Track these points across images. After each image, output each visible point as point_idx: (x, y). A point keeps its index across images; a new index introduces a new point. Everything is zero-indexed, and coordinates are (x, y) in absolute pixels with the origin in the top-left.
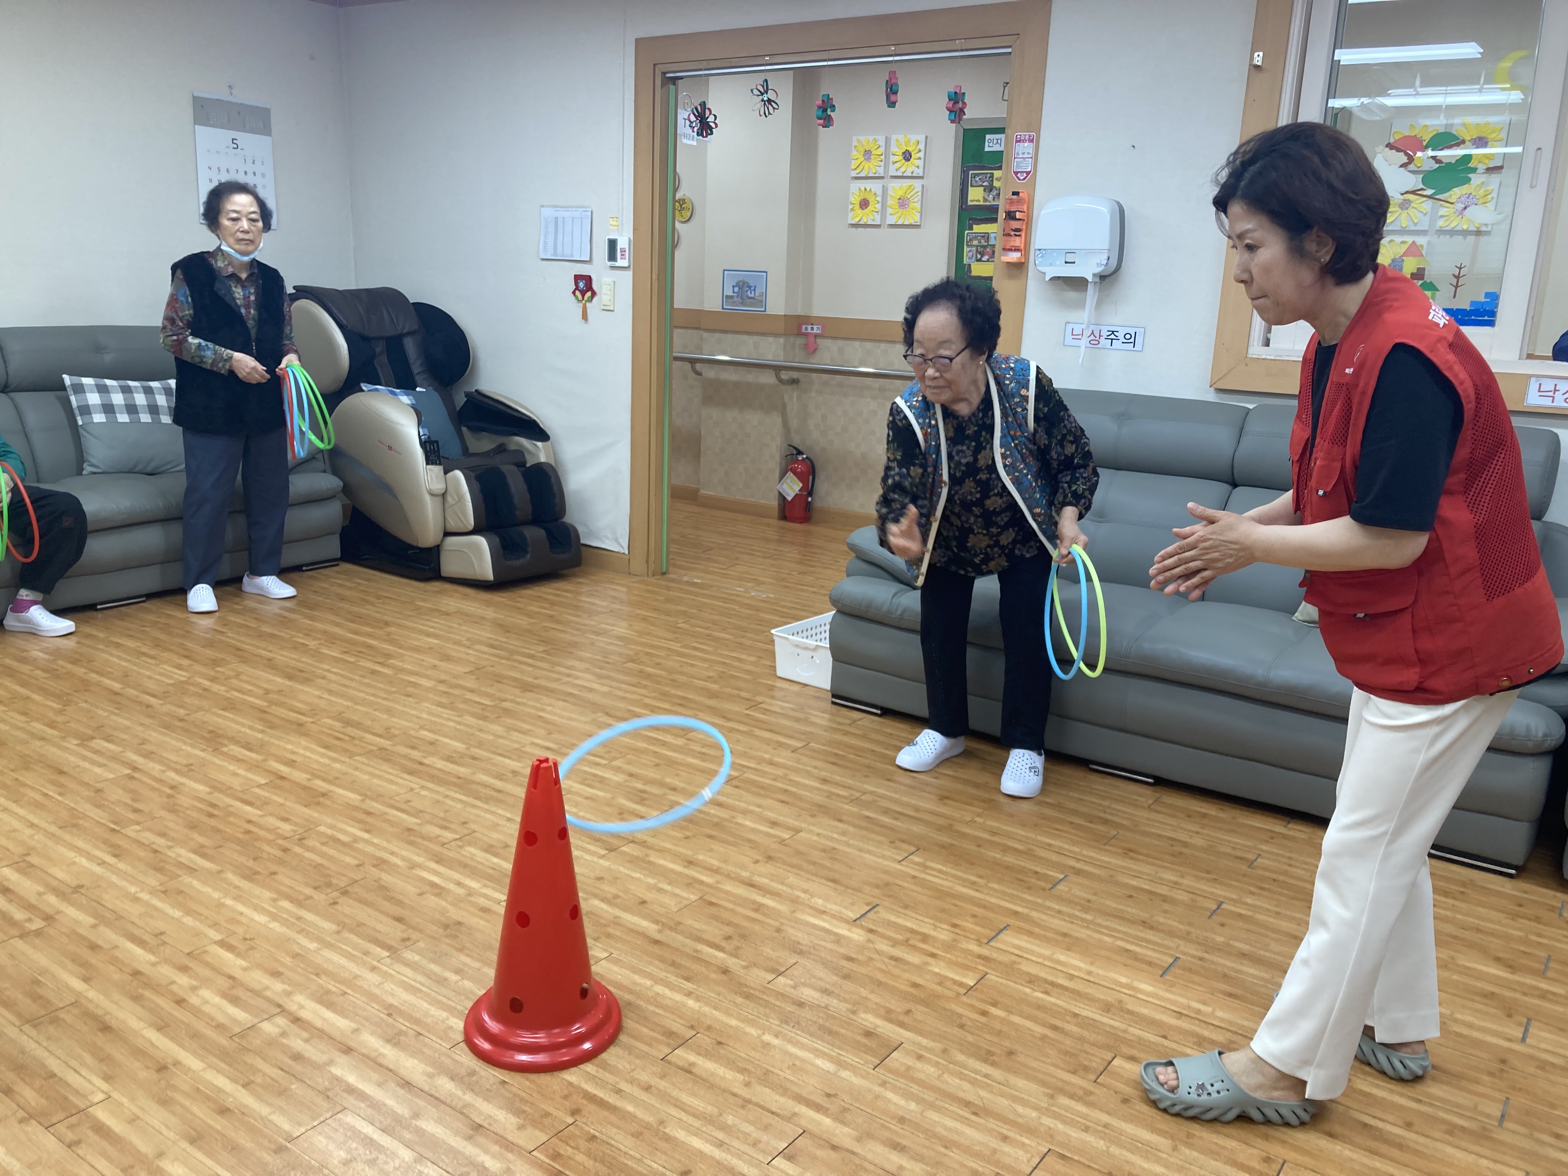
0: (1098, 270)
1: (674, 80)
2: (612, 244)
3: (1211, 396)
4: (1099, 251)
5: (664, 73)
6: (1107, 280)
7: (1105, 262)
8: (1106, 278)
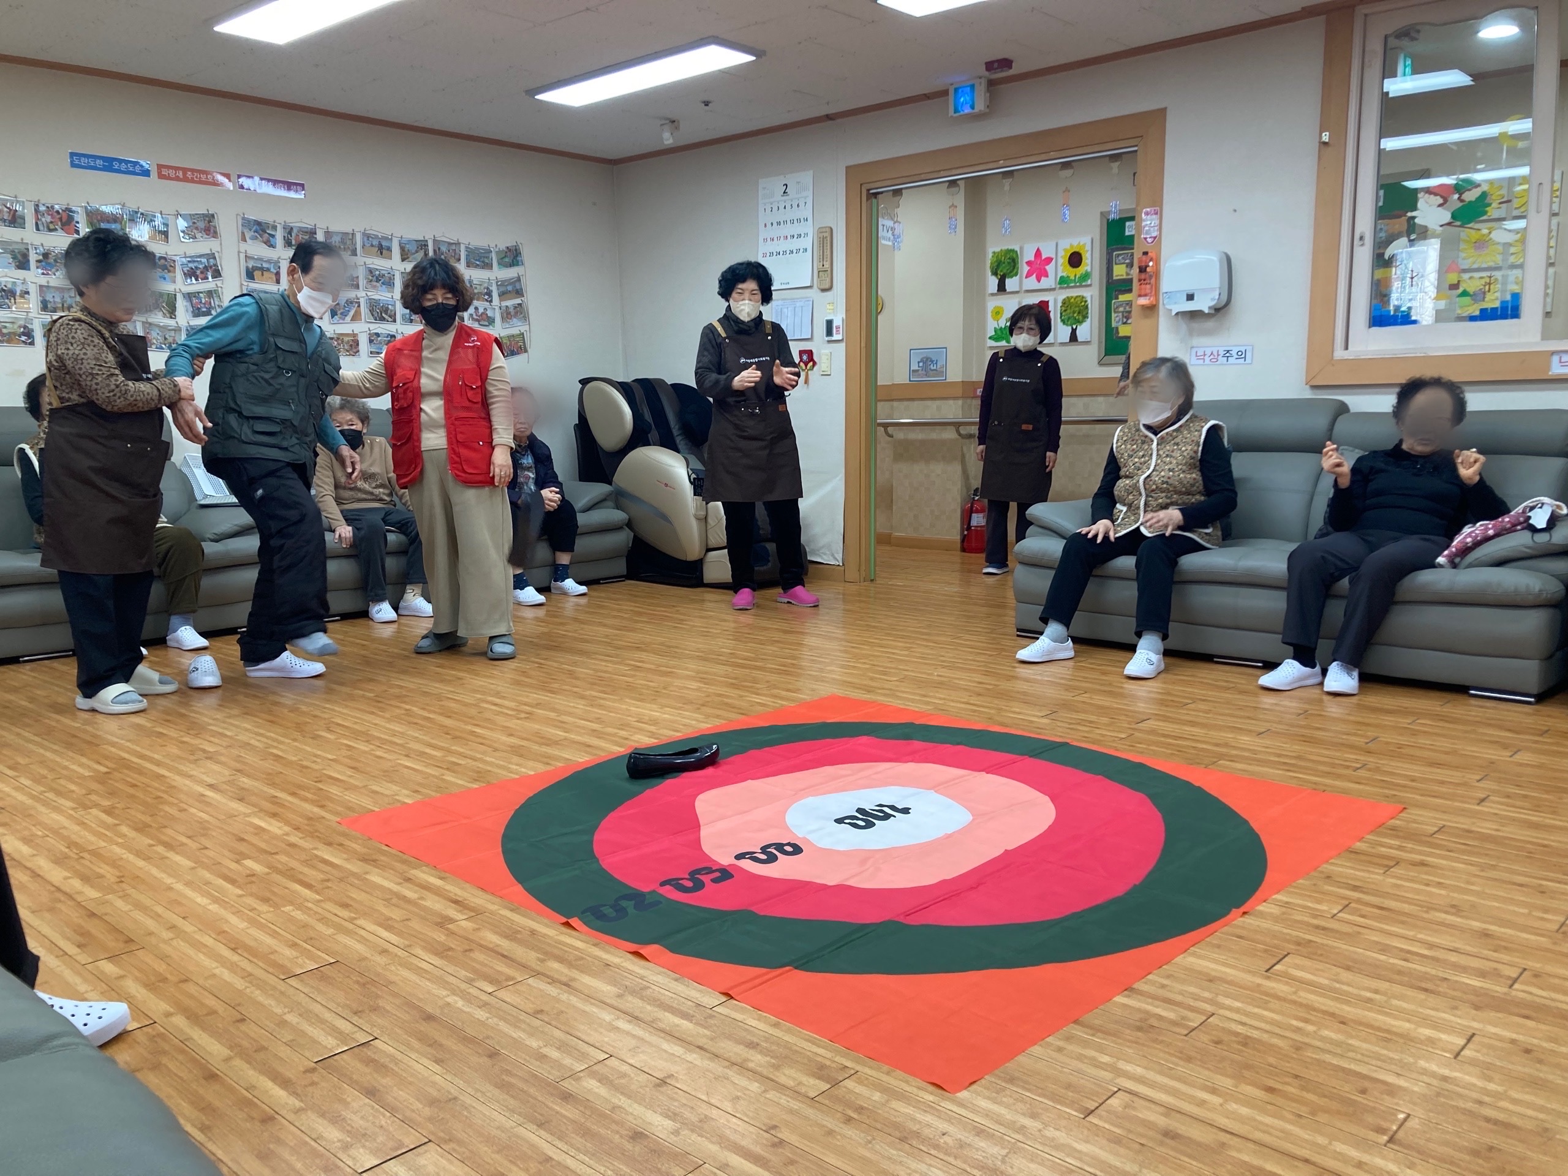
0: (1212, 303)
1: (876, 195)
2: (829, 323)
3: (1308, 394)
4: (1213, 289)
5: (868, 190)
6: (1222, 312)
7: (1217, 297)
8: (1220, 310)
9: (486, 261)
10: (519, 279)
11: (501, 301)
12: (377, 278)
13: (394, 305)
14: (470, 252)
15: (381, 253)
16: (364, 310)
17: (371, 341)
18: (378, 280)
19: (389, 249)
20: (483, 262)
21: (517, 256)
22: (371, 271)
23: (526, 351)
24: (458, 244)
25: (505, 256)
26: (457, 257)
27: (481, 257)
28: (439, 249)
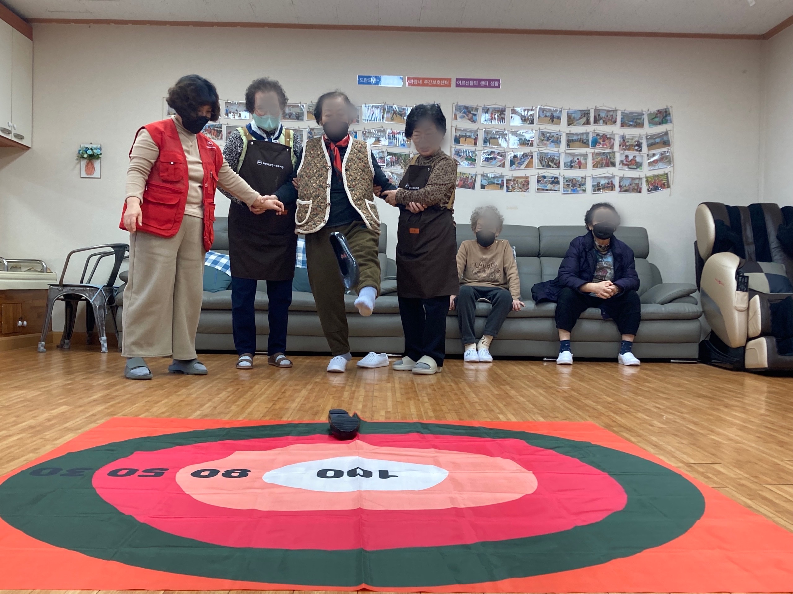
9: (639, 121)
10: (666, 133)
11: (649, 150)
12: (548, 138)
13: (559, 157)
14: (624, 115)
15: (553, 121)
16: (536, 161)
17: (538, 181)
18: (548, 139)
19: (559, 118)
20: (636, 122)
21: (666, 116)
22: (543, 134)
23: (668, 186)
24: (615, 111)
25: (656, 117)
26: (613, 120)
27: (634, 119)
28: (599, 115)
